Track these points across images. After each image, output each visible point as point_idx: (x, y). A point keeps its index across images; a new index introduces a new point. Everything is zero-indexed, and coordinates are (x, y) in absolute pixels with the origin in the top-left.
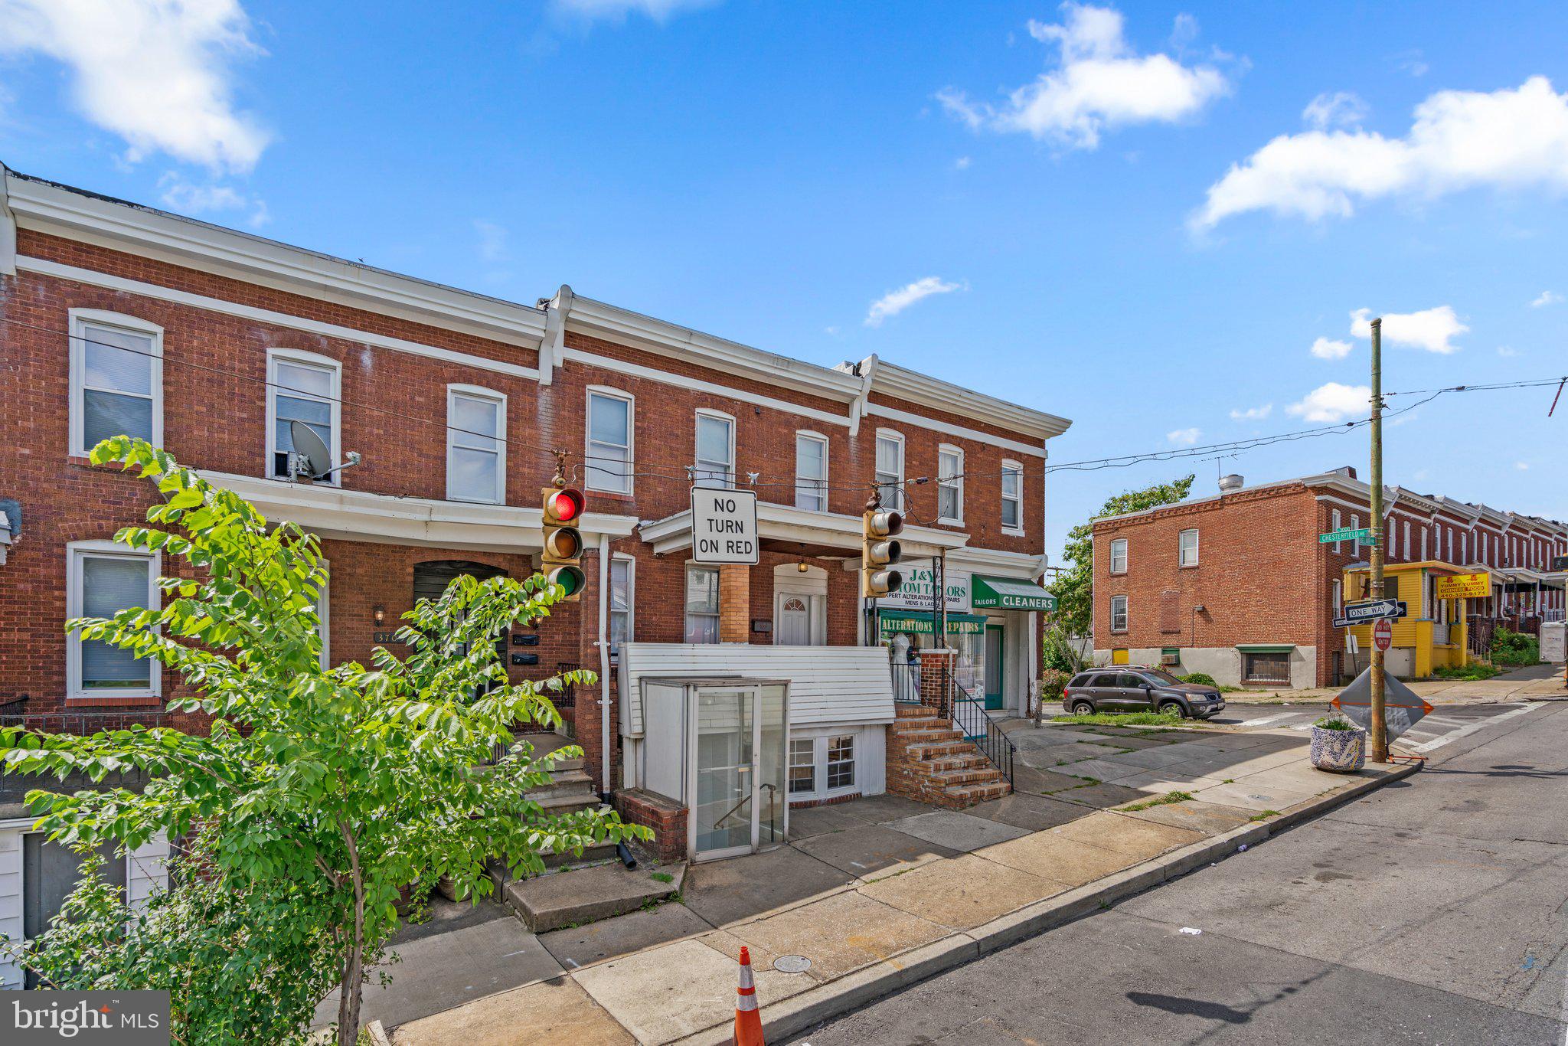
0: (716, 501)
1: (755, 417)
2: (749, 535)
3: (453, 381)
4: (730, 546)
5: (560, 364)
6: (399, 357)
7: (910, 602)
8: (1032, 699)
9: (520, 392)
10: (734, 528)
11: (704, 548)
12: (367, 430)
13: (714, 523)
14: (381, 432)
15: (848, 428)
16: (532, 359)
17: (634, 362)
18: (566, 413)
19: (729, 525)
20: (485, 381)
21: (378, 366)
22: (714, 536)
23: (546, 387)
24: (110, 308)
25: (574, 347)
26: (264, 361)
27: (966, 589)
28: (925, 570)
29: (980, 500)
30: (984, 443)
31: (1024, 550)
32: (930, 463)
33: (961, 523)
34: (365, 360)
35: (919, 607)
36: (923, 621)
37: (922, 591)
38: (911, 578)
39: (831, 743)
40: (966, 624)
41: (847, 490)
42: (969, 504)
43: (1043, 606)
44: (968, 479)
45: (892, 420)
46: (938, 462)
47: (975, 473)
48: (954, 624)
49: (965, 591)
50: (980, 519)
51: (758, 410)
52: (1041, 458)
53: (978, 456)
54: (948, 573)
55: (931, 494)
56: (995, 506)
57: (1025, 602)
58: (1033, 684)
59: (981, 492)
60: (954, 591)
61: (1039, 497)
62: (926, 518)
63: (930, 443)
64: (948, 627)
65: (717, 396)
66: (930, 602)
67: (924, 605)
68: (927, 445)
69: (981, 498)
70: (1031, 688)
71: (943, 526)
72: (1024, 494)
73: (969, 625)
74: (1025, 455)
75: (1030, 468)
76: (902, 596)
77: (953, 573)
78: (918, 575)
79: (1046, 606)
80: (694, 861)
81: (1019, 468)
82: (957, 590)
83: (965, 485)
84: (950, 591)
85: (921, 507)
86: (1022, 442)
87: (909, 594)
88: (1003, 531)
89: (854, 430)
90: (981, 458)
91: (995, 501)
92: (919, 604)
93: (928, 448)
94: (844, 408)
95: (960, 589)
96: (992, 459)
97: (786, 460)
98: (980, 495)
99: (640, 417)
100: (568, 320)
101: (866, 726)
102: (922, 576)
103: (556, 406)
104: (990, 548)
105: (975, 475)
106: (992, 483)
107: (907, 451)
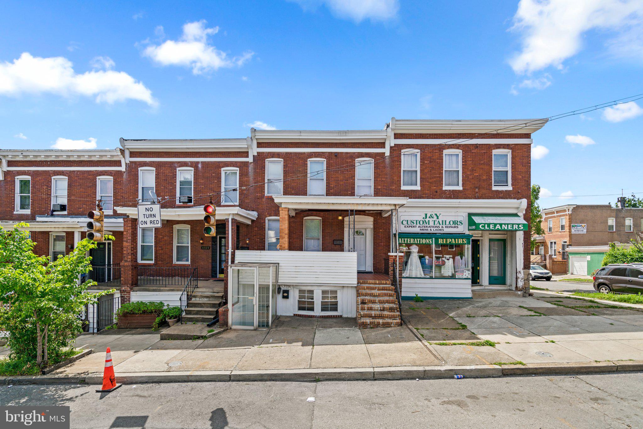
0: (146, 208)
1: (335, 158)
2: (158, 218)
3: (223, 167)
4: (151, 222)
5: (256, 154)
6: (208, 163)
7: (423, 230)
8: (519, 280)
9: (243, 166)
10: (152, 216)
11: (142, 224)
12: (200, 186)
13: (145, 216)
14: (203, 186)
15: (385, 153)
16: (246, 154)
17: (283, 147)
18: (258, 171)
19: (151, 215)
20: (232, 165)
21: (203, 167)
22: (146, 219)
23: (251, 163)
24: (146, 166)
25: (261, 147)
26: (176, 172)
27: (463, 221)
28: (433, 213)
29: (475, 174)
30: (477, 144)
31: (512, 197)
32: (437, 161)
33: (460, 188)
34: (200, 166)
35: (429, 231)
36: (425, 238)
37: (431, 224)
38: (424, 218)
39: (324, 292)
40: (457, 240)
41: (384, 181)
42: (466, 177)
43: (514, 228)
44: (465, 165)
45: (411, 144)
46: (443, 159)
47: (470, 161)
48: (448, 240)
49: (463, 222)
50: (474, 184)
51: (336, 155)
52: (526, 144)
53: (473, 151)
54: (450, 214)
55: (438, 176)
56: (487, 176)
57: (498, 227)
58: (520, 272)
59: (475, 170)
60: (454, 222)
61: (525, 166)
62: (435, 188)
63: (437, 151)
64: (443, 241)
65: (317, 152)
66: (437, 229)
67: (433, 230)
68: (436, 152)
69: (475, 173)
70: (518, 274)
71: (447, 190)
72: (512, 166)
73: (459, 240)
74: (512, 144)
75: (517, 151)
76: (418, 226)
77: (453, 214)
78: (428, 216)
79: (517, 228)
80: (231, 328)
81: (508, 152)
82: (456, 222)
83: (463, 168)
84: (451, 223)
85: (431, 183)
86: (510, 138)
87: (423, 225)
88: (494, 188)
89: (387, 153)
90: (475, 152)
91: (486, 173)
92: (429, 230)
93: (436, 154)
94: (382, 145)
95: (459, 221)
96: (484, 151)
97: (350, 172)
98: (474, 172)
99: (285, 166)
100: (257, 139)
101: (343, 287)
102: (431, 216)
103: (255, 169)
104: (483, 199)
105: (471, 162)
106: (484, 164)
107: (422, 158)
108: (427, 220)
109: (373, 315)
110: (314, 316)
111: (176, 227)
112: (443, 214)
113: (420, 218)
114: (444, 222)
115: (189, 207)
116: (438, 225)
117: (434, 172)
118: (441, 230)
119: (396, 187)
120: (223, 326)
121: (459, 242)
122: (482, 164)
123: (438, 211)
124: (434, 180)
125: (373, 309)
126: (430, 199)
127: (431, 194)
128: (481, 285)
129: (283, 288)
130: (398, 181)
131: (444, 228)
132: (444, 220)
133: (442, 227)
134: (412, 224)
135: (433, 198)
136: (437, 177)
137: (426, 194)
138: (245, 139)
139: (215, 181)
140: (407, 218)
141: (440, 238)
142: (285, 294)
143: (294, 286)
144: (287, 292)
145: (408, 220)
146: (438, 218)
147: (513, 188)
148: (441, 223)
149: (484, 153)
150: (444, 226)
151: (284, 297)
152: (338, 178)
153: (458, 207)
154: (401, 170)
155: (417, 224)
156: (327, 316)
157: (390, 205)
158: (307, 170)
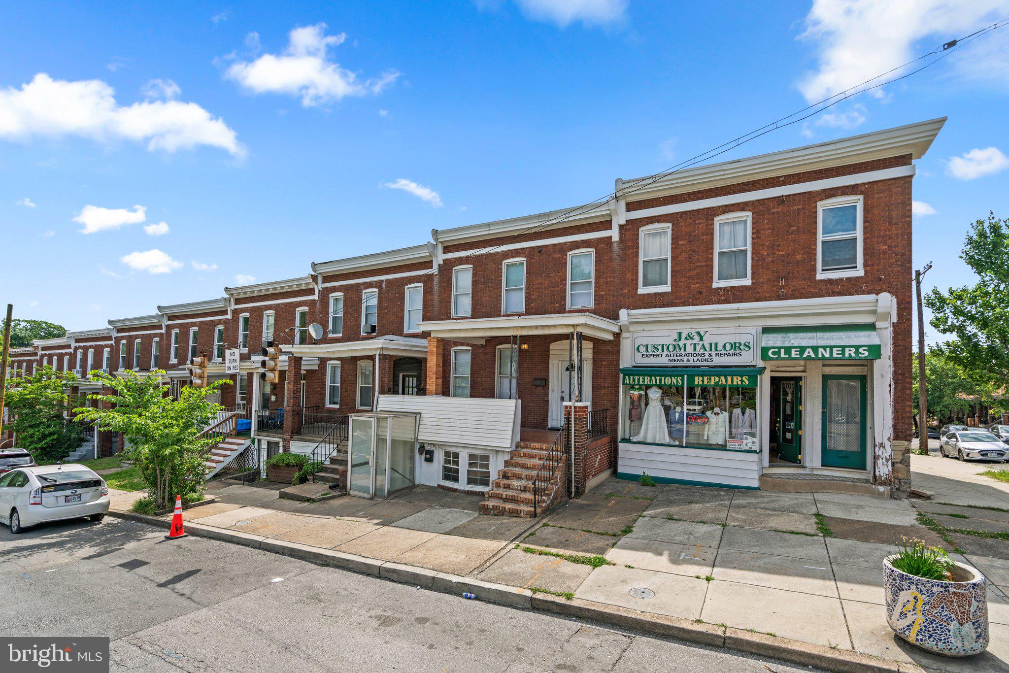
1: (538, 254)
3: (407, 284)
5: (441, 263)
6: (393, 280)
7: (673, 360)
8: (880, 462)
9: (427, 280)
12: (383, 312)
14: (387, 311)
15: (611, 237)
16: (431, 264)
17: (473, 249)
18: (444, 285)
20: (416, 281)
21: (387, 286)
23: (436, 275)
24: (336, 291)
25: (448, 252)
26: (362, 296)
27: (752, 343)
28: (693, 331)
29: (777, 253)
30: (782, 196)
31: (864, 290)
32: (702, 238)
33: (747, 282)
34: (384, 285)
35: (685, 363)
36: (671, 376)
37: (690, 350)
38: (675, 340)
39: (471, 457)
40: (729, 378)
41: (610, 282)
42: (757, 260)
43: (847, 355)
44: (757, 238)
45: (655, 217)
46: (713, 234)
47: (768, 229)
48: (713, 378)
49: (751, 345)
50: (777, 271)
51: (540, 249)
52: (899, 178)
53: (773, 211)
54: (726, 331)
55: (703, 264)
56: (804, 253)
57: (809, 353)
58: (882, 445)
59: (779, 246)
60: (733, 346)
61: (897, 224)
62: (697, 286)
63: (701, 221)
64: (703, 381)
65: (514, 250)
66: (700, 358)
67: (693, 361)
68: (699, 224)
69: (778, 251)
70: (877, 448)
71: (720, 289)
72: (865, 228)
73: (735, 378)
74: (865, 184)
75: (876, 196)
76: (664, 355)
77: (732, 330)
78: (684, 336)
79: (853, 355)
80: (349, 494)
81: (858, 201)
82: (737, 345)
83: (753, 244)
84: (728, 347)
85: (690, 278)
86: (860, 172)
87: (674, 353)
88: (820, 276)
89: (616, 237)
90: (778, 212)
91: (803, 249)
92: (685, 361)
93: (701, 226)
94: (607, 224)
95: (742, 343)
96: (799, 207)
97: (559, 274)
98: (776, 248)
99: (474, 275)
100: (441, 242)
101: (497, 451)
102: (689, 337)
103: (440, 282)
104: (796, 298)
105: (770, 231)
106: (797, 232)
107: (674, 236)
108: (681, 343)
109: (504, 496)
110: (457, 489)
111: (361, 363)
112: (710, 331)
113: (669, 341)
114: (714, 346)
115: (372, 338)
116: (702, 351)
117: (696, 257)
118: (707, 360)
119: (629, 291)
120: (342, 489)
121: (735, 383)
122: (793, 232)
123: (701, 327)
124: (697, 271)
125: (511, 487)
126: (687, 306)
127: (689, 298)
128: (804, 467)
129: (427, 448)
130: (633, 280)
131: (714, 357)
132: (714, 341)
133: (710, 355)
134: (654, 350)
135: (693, 305)
136: (702, 266)
137: (680, 299)
138: (425, 245)
139: (399, 303)
140: (645, 341)
141: (699, 375)
142: (428, 456)
143: (440, 445)
144: (431, 453)
145: (647, 345)
146: (701, 338)
147: (866, 272)
148: (708, 349)
149: (798, 210)
150: (713, 353)
151: (426, 460)
152: (542, 284)
153: (738, 318)
154: (637, 262)
155: (663, 351)
156: (474, 492)
157: (567, 326)
158: (502, 276)
